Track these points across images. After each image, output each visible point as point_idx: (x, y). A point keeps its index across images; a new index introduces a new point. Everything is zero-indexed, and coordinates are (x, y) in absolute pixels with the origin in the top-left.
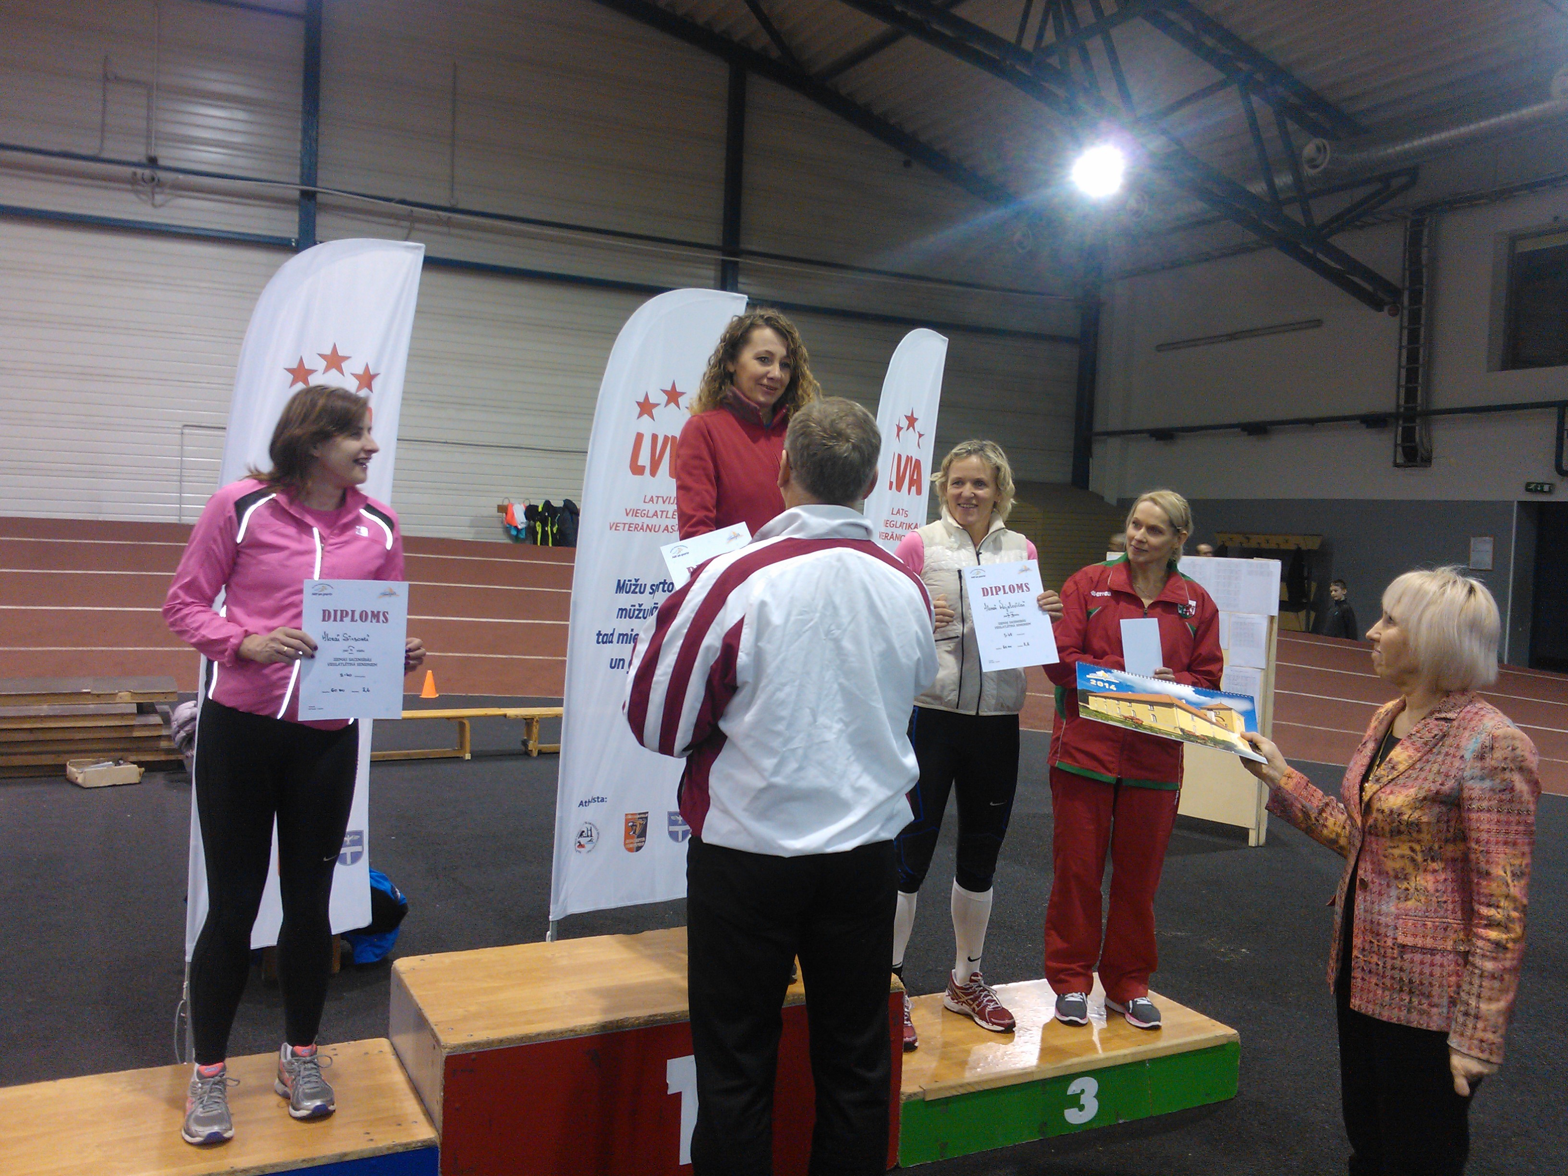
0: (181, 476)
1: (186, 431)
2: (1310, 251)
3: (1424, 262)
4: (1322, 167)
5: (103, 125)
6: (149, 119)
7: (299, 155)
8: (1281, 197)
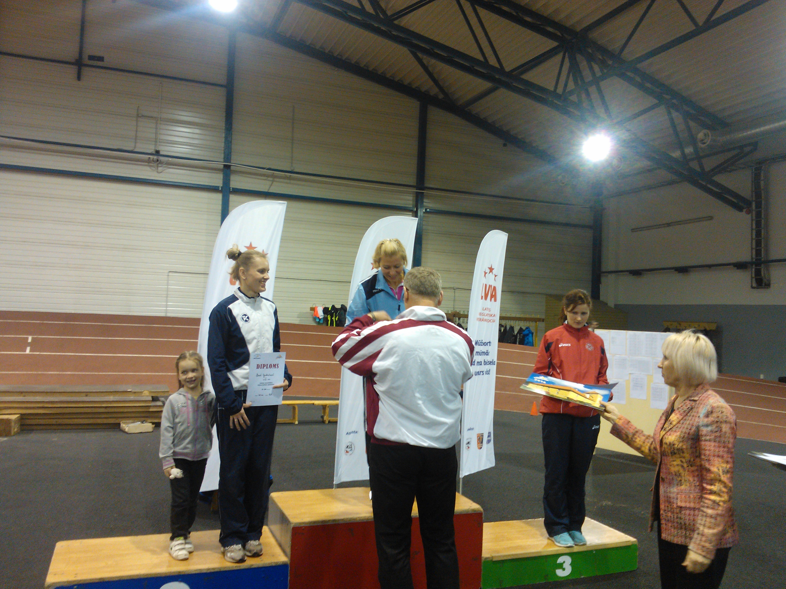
0: (167, 295)
1: (170, 274)
2: (704, 183)
3: (762, 188)
4: (708, 143)
5: (136, 136)
6: (156, 133)
7: (223, 149)
8: (688, 158)
